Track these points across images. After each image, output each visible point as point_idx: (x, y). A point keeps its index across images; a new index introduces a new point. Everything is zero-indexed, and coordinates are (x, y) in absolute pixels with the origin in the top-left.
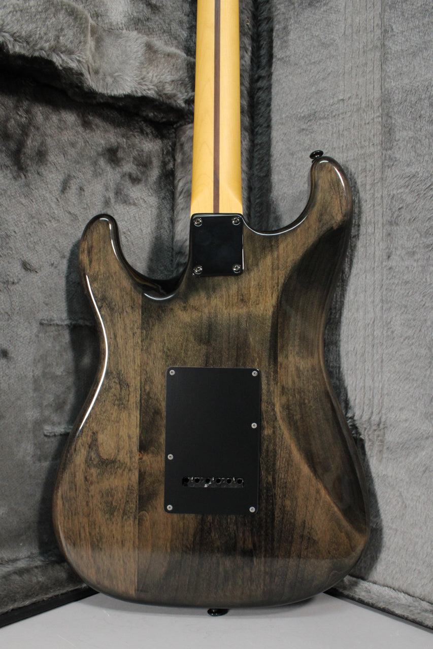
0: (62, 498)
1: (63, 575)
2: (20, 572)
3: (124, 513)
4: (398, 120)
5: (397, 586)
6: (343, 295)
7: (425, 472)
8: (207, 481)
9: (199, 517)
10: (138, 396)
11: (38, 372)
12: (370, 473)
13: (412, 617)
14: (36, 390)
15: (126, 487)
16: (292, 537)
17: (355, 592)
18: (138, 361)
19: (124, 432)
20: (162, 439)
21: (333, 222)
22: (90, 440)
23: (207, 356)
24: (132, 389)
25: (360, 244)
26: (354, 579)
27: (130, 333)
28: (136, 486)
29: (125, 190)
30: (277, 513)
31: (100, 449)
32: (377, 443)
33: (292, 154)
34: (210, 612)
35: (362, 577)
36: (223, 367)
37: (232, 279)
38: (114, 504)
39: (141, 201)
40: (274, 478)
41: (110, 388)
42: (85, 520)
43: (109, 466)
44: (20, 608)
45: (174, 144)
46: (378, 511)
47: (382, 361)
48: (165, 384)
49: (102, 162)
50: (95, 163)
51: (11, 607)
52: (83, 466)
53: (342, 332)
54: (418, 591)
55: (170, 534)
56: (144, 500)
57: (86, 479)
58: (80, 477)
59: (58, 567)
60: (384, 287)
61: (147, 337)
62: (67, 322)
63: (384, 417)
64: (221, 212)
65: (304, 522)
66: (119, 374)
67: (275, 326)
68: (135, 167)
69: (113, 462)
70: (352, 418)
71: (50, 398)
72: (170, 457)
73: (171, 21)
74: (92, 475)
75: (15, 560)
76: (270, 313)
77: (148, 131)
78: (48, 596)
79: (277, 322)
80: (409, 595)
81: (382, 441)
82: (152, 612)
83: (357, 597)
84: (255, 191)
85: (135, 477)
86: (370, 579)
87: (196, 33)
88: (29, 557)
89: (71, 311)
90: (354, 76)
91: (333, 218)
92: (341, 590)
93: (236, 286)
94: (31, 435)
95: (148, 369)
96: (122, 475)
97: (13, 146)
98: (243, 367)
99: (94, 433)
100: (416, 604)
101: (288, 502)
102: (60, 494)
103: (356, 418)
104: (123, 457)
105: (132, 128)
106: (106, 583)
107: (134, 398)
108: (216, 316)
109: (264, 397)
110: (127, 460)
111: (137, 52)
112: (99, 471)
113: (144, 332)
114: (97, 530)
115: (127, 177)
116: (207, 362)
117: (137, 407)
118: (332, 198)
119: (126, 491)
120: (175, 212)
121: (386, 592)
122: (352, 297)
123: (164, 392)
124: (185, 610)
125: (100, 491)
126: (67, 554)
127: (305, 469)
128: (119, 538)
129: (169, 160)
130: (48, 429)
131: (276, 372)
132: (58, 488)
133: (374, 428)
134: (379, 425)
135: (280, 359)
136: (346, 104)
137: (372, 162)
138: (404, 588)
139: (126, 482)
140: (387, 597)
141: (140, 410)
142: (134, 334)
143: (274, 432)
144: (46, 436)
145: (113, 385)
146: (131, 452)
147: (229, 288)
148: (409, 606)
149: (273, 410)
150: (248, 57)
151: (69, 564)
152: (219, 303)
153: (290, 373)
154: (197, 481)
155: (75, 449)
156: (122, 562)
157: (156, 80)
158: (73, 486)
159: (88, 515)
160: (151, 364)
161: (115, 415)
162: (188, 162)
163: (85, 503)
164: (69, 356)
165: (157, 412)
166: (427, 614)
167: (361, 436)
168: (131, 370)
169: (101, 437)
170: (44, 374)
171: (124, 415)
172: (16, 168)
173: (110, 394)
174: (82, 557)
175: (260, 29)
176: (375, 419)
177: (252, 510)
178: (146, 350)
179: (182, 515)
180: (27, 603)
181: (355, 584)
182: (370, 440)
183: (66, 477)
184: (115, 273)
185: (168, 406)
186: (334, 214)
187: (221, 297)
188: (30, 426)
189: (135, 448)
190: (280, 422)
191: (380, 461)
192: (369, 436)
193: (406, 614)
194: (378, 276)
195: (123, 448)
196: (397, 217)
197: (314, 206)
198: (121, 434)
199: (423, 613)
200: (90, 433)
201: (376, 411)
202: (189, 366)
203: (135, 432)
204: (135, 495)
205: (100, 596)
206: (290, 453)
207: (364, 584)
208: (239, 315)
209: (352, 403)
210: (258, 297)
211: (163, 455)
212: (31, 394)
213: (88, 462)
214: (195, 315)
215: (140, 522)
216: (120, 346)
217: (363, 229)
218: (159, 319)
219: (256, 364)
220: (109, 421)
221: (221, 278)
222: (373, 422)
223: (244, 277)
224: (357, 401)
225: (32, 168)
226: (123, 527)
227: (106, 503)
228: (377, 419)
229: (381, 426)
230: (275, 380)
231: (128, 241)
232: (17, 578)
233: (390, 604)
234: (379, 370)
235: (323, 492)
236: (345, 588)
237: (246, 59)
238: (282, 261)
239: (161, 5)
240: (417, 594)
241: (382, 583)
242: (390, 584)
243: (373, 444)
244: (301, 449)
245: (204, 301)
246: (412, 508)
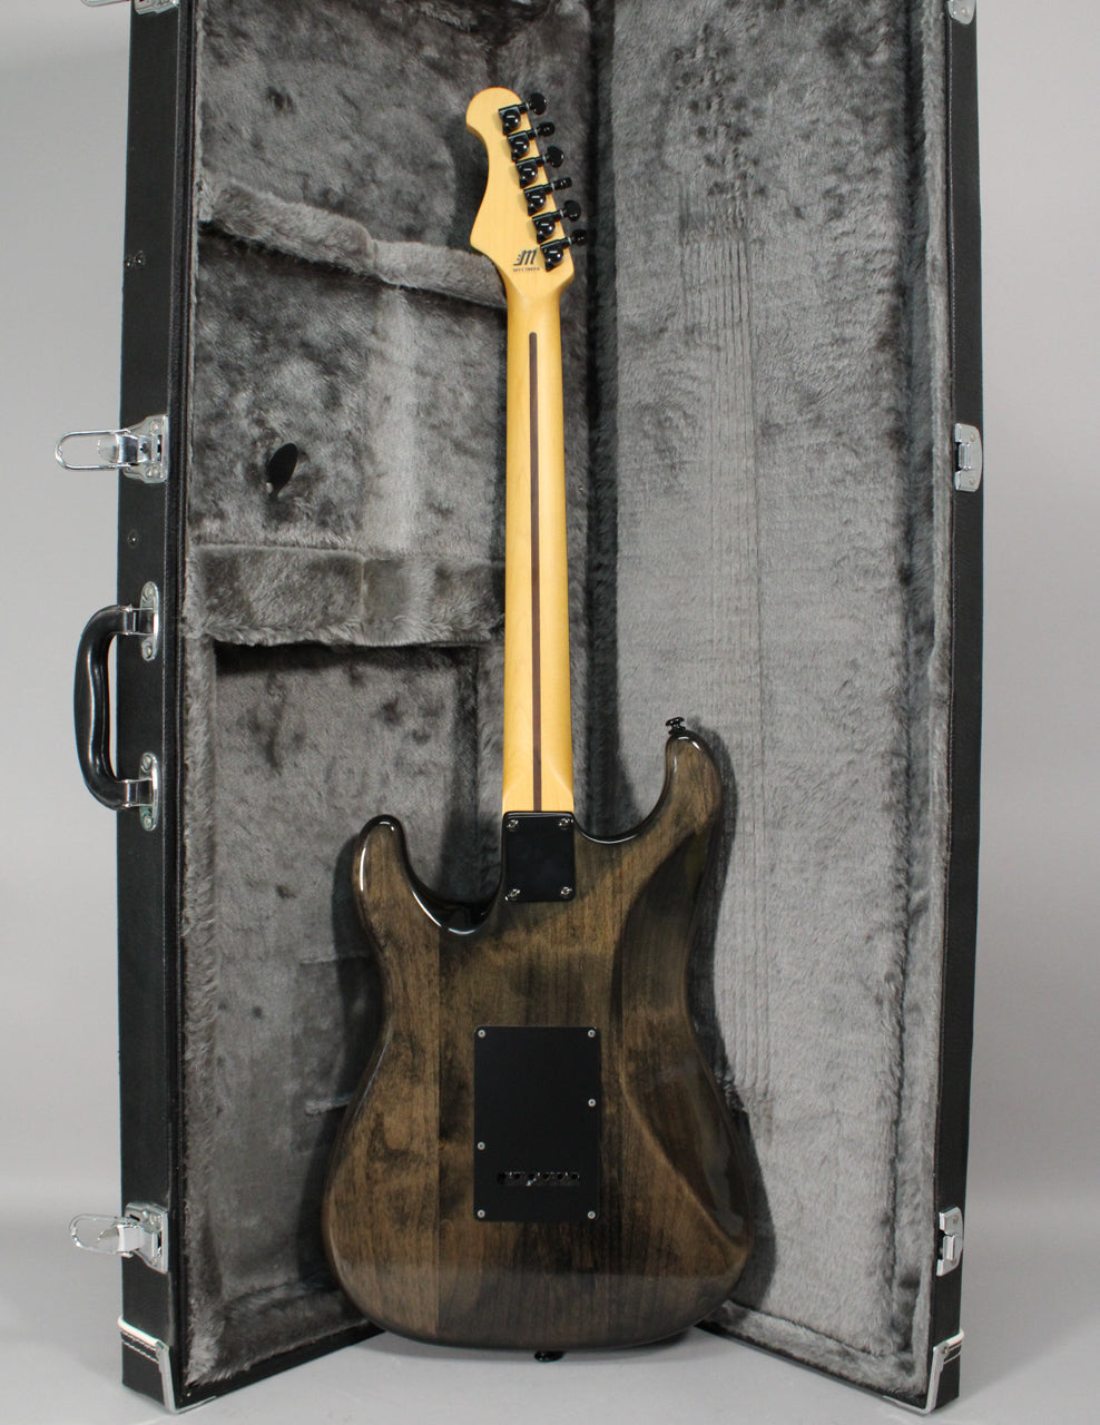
0: (336, 1203)
1: (337, 1308)
2: (282, 1305)
3: (421, 1222)
4: (780, 688)
5: (796, 1318)
6: (716, 912)
7: (823, 1162)
8: (531, 1177)
9: (521, 1225)
10: (437, 1065)
11: (298, 1029)
12: (756, 1160)
13: (813, 1360)
14: (296, 1053)
15: (422, 1187)
16: (646, 1251)
17: (742, 1327)
18: (436, 1019)
19: (418, 1113)
20: (470, 1122)
21: (696, 825)
22: (372, 1124)
23: (528, 1010)
24: (428, 1056)
25: (737, 845)
26: (742, 1309)
27: (425, 981)
28: (435, 1185)
29: (408, 756)
30: (625, 1220)
31: (387, 1136)
32: (764, 1119)
33: (646, 701)
34: (538, 1357)
35: (753, 1305)
36: (550, 1025)
37: (561, 905)
38: (406, 1210)
39: (430, 766)
40: (619, 1173)
41: (400, 1054)
42: (368, 1232)
43: (399, 1160)
44: (284, 1354)
45: (476, 669)
46: (769, 1213)
47: (767, 1009)
48: (472, 1049)
49: (377, 726)
50: (368, 731)
51: (272, 1353)
52: (364, 1160)
53: (715, 962)
54: (823, 1325)
55: (482, 1249)
56: (447, 1202)
57: (368, 1177)
58: (360, 1174)
59: (328, 1297)
60: (767, 910)
61: (447, 987)
62: (333, 958)
63: (771, 1084)
64: (543, 809)
65: (661, 1231)
66: (411, 1036)
67: (617, 969)
68: (421, 720)
69: (405, 1153)
70: (731, 1082)
71: (314, 1062)
72: (481, 1146)
73: (469, 520)
74: (376, 1171)
75: (269, 1290)
76: (612, 953)
77: (438, 661)
78: (318, 1337)
79: (621, 961)
80: (813, 1331)
81: (770, 1117)
82: (458, 1357)
83: (745, 1334)
84: (597, 734)
85: (434, 1172)
86: (763, 1308)
87: (505, 524)
88: (286, 1284)
89: (339, 942)
90: (725, 610)
91: (695, 819)
92: (724, 1326)
93: (565, 916)
94: (289, 1117)
95: (449, 1029)
96: (417, 1171)
97: (265, 739)
98: (575, 1025)
99: (378, 1115)
100: (820, 1343)
101: (639, 1205)
102: (332, 1198)
103: (736, 1083)
104: (417, 1146)
105: (416, 666)
106: (397, 1318)
107: (431, 1068)
108: (539, 957)
109: (605, 1065)
110: (424, 1152)
111: (425, 584)
112: (385, 1166)
113: (444, 979)
114: (384, 1246)
115: (410, 737)
116: (527, 1019)
117: (435, 1080)
118: (693, 792)
119: (422, 1191)
120: (479, 770)
121: (783, 1325)
122: (727, 918)
123: (472, 1059)
124: (504, 1354)
125: (388, 1193)
126: (342, 1279)
127: (662, 1160)
128: (414, 1256)
129: (469, 696)
130: (311, 1106)
131: (619, 1031)
132: (330, 1189)
133: (760, 1098)
134: (765, 1094)
135: (625, 1013)
136: (715, 648)
137: (749, 735)
138: (805, 1321)
139: (422, 1181)
140: (783, 1334)
141: (440, 1084)
142: (429, 983)
143: (618, 1111)
144: (307, 1115)
145: (402, 1050)
146: (429, 1140)
147: (557, 919)
148: (811, 1346)
149: (617, 1081)
150: (582, 536)
151: (345, 1294)
152: (543, 941)
153: (639, 1031)
154: (517, 1176)
155: (353, 1138)
156: (417, 1288)
157: (450, 616)
158: (351, 1184)
159: (372, 1225)
160: (453, 1021)
161: (406, 1090)
162: (497, 701)
163: (366, 1209)
164: (336, 1002)
165: (462, 1086)
166: (831, 1357)
167: (744, 1109)
168: (426, 1031)
169: (388, 1121)
170: (306, 1031)
171: (419, 1090)
172: (269, 766)
173: (400, 1063)
174: (363, 1283)
175: (599, 492)
176: (760, 1086)
177: (591, 1215)
178: (447, 1004)
179: (498, 1224)
180: (292, 1347)
181: (742, 1316)
182: (755, 1114)
183: (341, 1175)
184: (403, 900)
185: (476, 1079)
186: (696, 815)
187: (546, 931)
188: (288, 1103)
189: (434, 1136)
190: (627, 1097)
191: (769, 1144)
192: (754, 1108)
193: (807, 1357)
194: (759, 892)
195: (418, 1134)
196: (782, 818)
197: (670, 803)
198: (414, 1115)
199: (827, 1355)
200: (373, 1115)
201: (761, 1075)
202: (504, 1024)
203: (433, 1112)
204: (435, 1197)
205: (386, 1337)
206: (640, 1138)
207: (755, 1316)
208: (570, 955)
209: (730, 1062)
210: (594, 930)
211: (472, 1144)
212: (290, 1060)
213: (372, 1154)
214: (511, 956)
215: (442, 1233)
216: (411, 997)
217: (739, 828)
218: (464, 962)
219: (593, 1020)
220: (398, 1098)
221: (545, 904)
222: (757, 1091)
223: (577, 904)
224: (737, 1059)
225: (287, 760)
226: (418, 1240)
227: (396, 1208)
228: (763, 1087)
229: (769, 1097)
230: (619, 1039)
231: (413, 828)
232: (279, 1313)
233: (787, 1343)
234: (764, 1020)
235: (687, 1190)
236: (728, 1322)
237: (579, 541)
238: (626, 881)
239: (455, 505)
240: (822, 1330)
241: (778, 1314)
242: (788, 1315)
243: (759, 1120)
244: (656, 1132)
245: (522, 936)
246: (810, 1210)
